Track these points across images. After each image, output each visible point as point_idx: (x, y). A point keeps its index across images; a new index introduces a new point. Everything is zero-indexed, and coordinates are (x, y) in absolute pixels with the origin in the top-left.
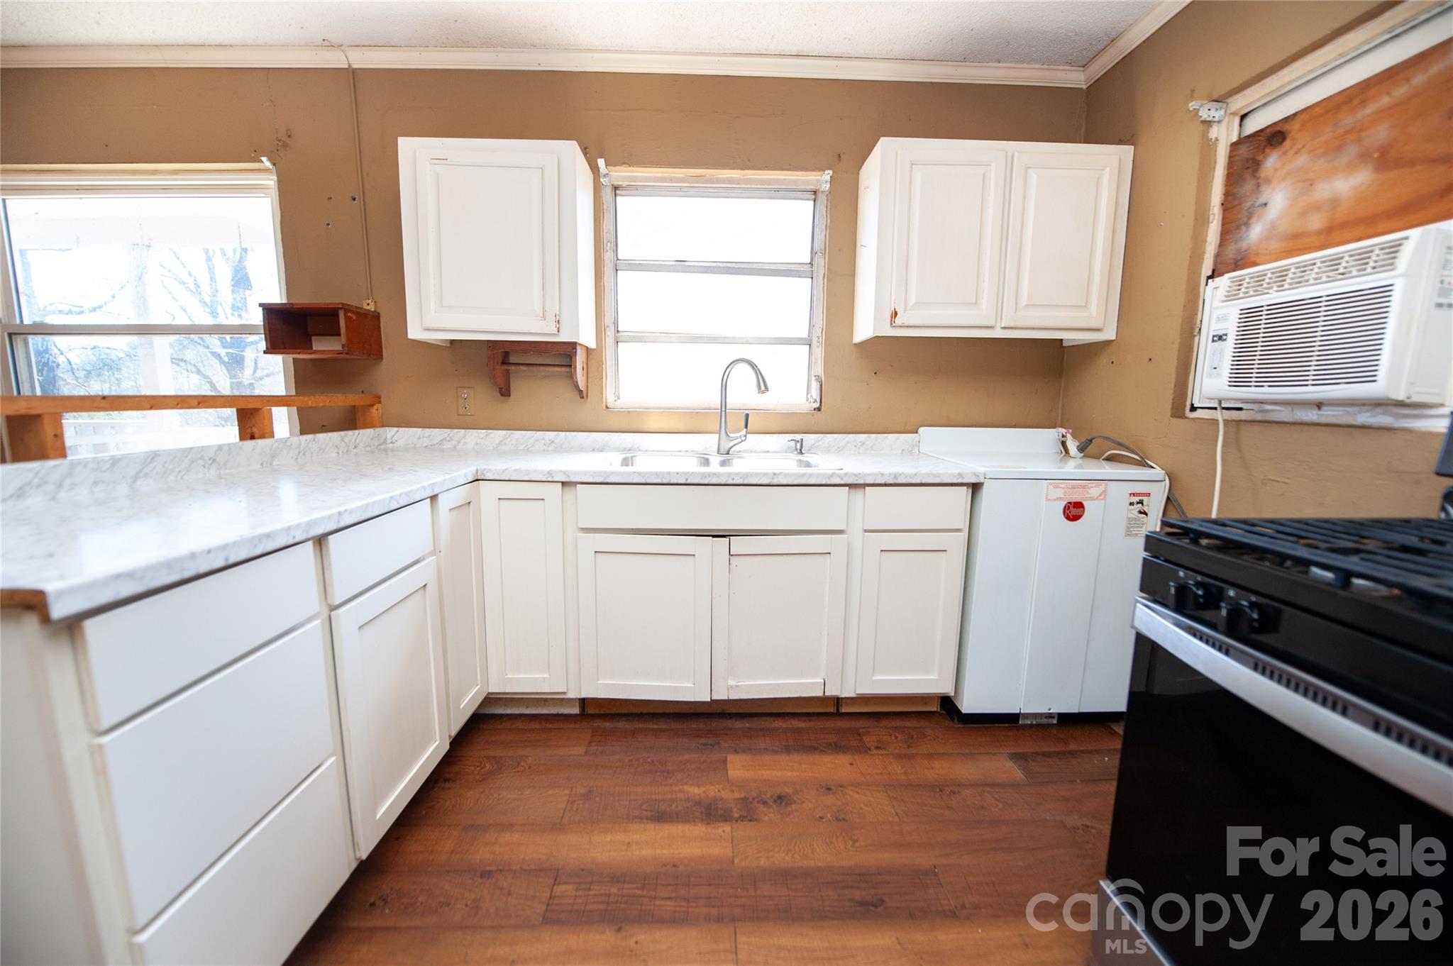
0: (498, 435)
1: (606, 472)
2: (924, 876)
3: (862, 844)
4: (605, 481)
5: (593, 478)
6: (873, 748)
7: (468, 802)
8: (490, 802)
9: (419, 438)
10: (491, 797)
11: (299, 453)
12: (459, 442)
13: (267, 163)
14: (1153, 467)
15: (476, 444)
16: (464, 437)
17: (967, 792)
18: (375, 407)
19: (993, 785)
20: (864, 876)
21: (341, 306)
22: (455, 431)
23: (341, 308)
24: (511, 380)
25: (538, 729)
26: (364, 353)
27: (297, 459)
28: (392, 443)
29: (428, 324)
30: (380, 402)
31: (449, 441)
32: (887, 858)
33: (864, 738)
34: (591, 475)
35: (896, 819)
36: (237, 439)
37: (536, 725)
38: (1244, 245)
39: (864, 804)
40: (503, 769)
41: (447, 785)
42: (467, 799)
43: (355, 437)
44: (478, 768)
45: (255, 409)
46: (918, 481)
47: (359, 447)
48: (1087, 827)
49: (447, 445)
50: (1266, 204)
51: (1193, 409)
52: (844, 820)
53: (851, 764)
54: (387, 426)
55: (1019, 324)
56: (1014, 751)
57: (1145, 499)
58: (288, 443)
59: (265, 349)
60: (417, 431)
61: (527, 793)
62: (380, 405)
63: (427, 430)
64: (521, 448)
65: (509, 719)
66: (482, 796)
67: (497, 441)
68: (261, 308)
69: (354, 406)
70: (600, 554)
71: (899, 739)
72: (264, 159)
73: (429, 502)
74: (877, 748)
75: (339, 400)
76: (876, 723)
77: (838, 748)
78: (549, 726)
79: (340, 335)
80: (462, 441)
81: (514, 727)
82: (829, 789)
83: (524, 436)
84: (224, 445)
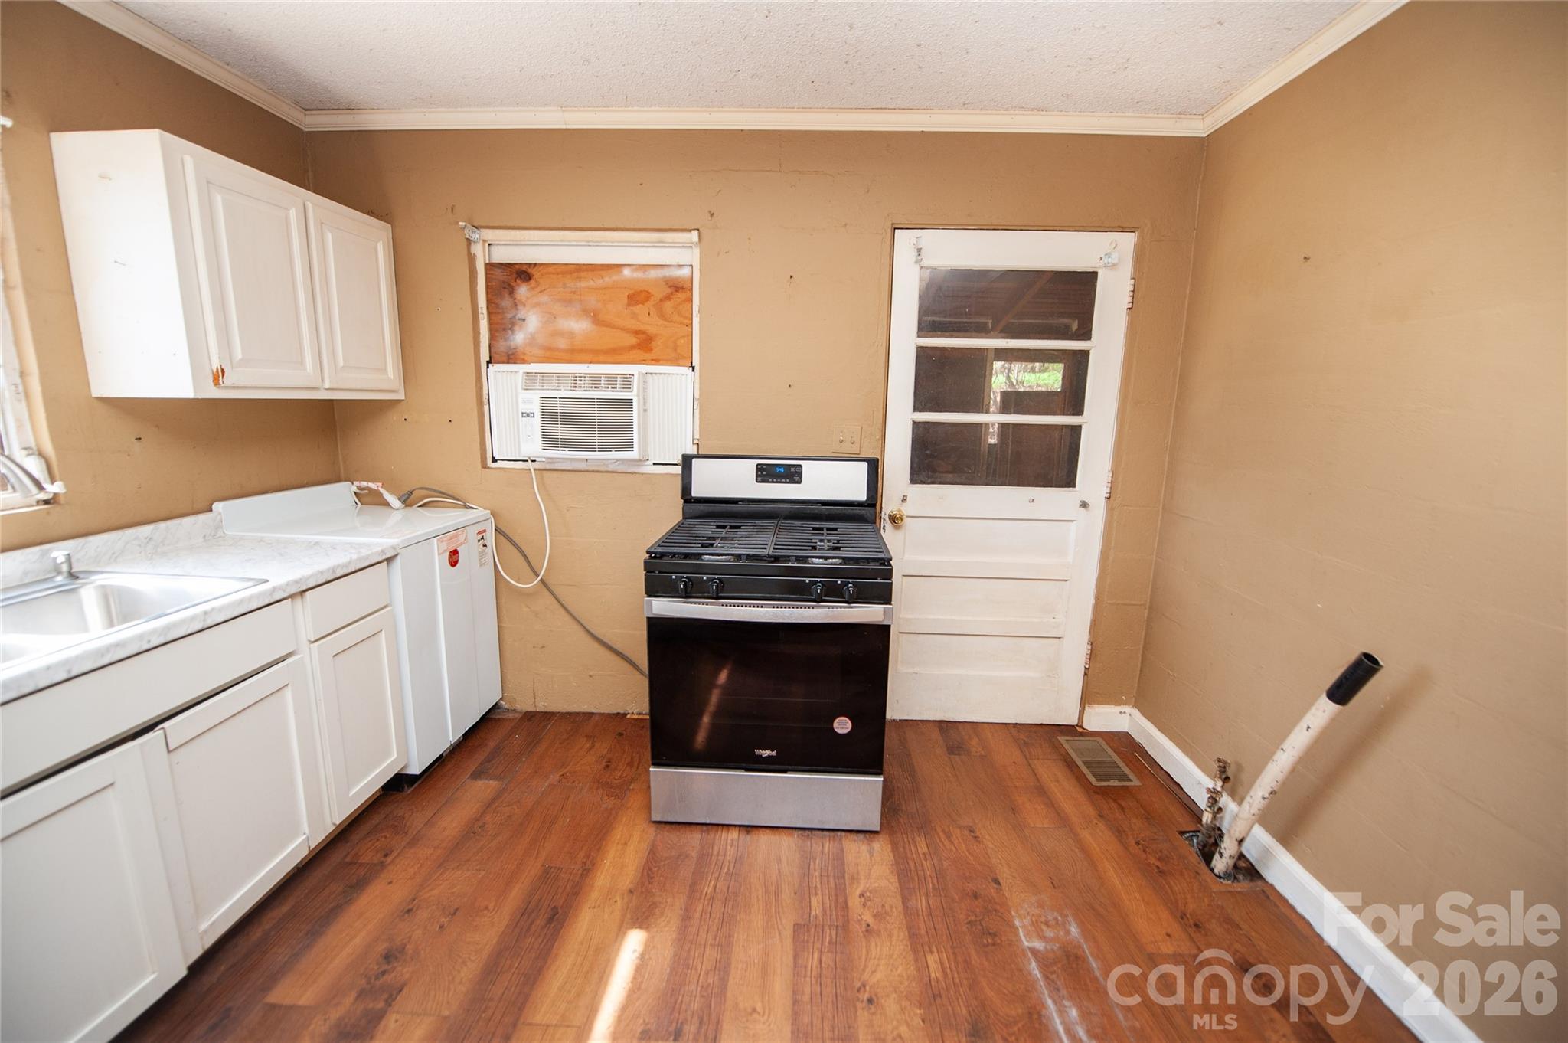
2: (547, 875)
3: (493, 904)
6: (382, 859)
14: (473, 508)
17: (488, 818)
19: (493, 800)
20: (525, 913)
32: (516, 895)
33: (361, 860)
35: (483, 873)
38: (512, 344)
39: (449, 889)
46: (353, 570)
48: (563, 775)
50: (524, 320)
51: (494, 460)
52: (457, 910)
53: (390, 883)
55: (341, 386)
56: (469, 774)
57: (484, 534)
71: (388, 836)
74: (386, 856)
76: (348, 845)
77: (358, 886)
82: (409, 911)
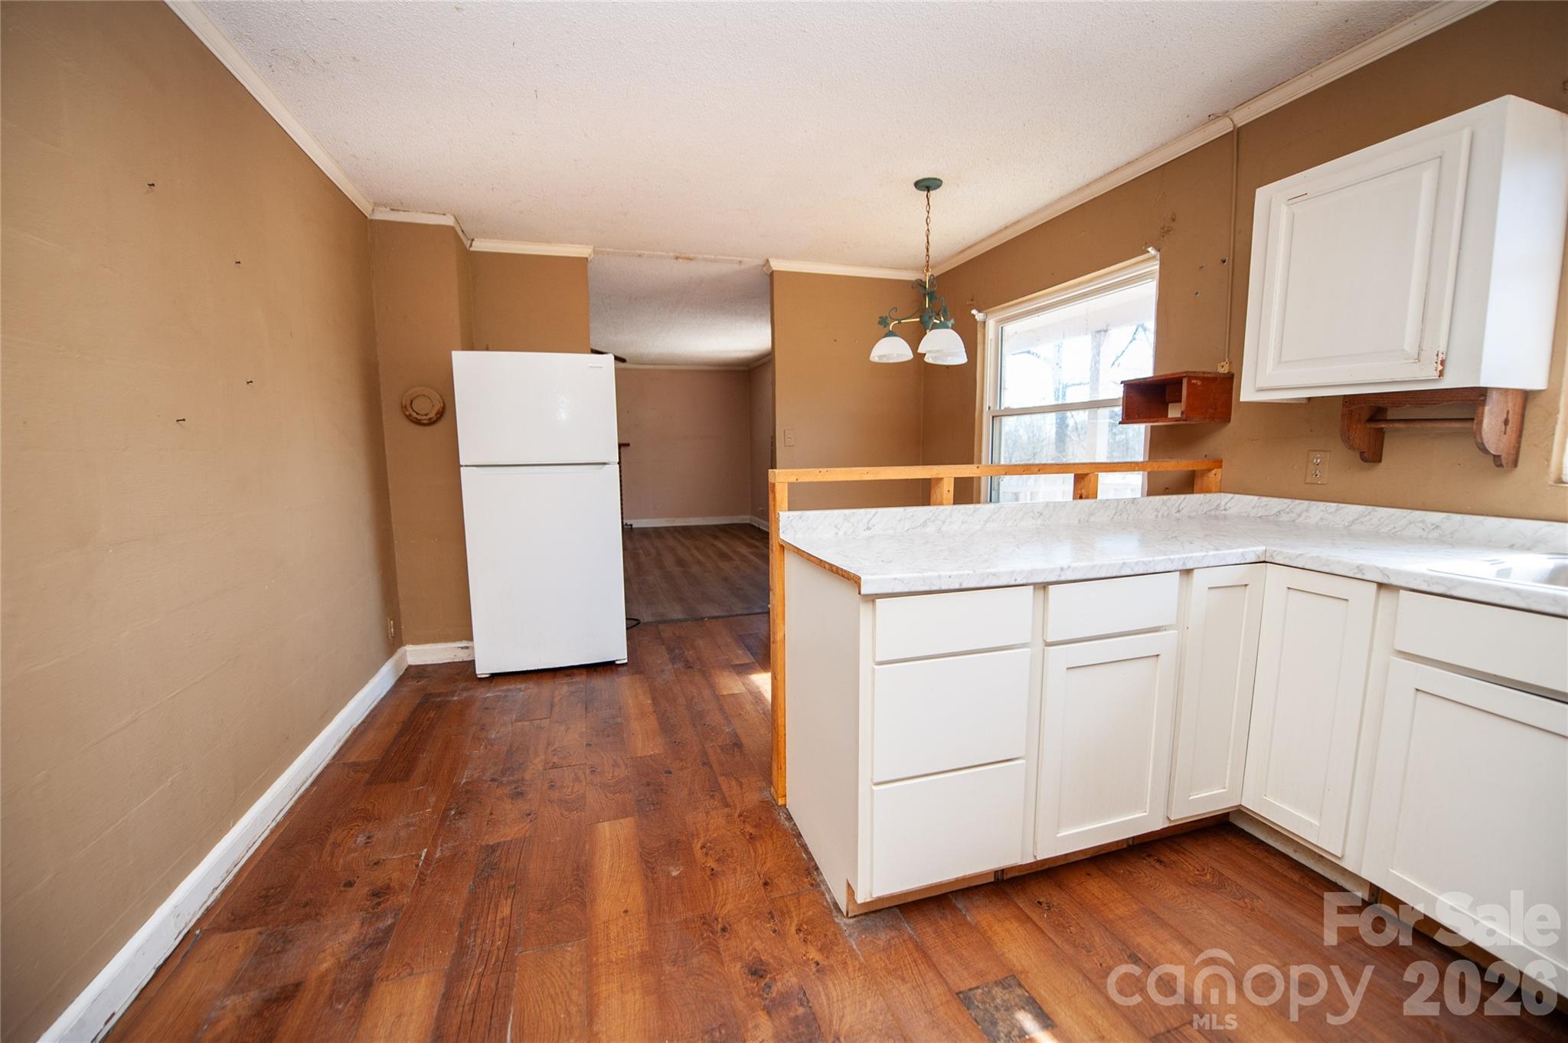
0: (1354, 510)
1: (1452, 580)
4: (1449, 593)
5: (1429, 585)
7: (1165, 892)
8: (1186, 908)
9: (1253, 508)
10: (1189, 904)
11: (1116, 513)
12: (1299, 516)
13: (1152, 251)
15: (1322, 519)
16: (1307, 510)
18: (1214, 472)
21: (1185, 375)
22: (1298, 501)
23: (1185, 377)
24: (1385, 438)
25: (1294, 882)
26: (1205, 418)
27: (1112, 518)
28: (1225, 509)
29: (1260, 384)
30: (1220, 467)
31: (1288, 513)
34: (1425, 581)
36: (1071, 499)
37: (1296, 877)
40: (1221, 890)
41: (1157, 865)
42: (1166, 889)
43: (1179, 501)
44: (1197, 873)
45: (1084, 474)
47: (1184, 511)
49: (1284, 517)
54: (1223, 492)
58: (1106, 505)
59: (1121, 420)
60: (1253, 500)
61: (1230, 929)
62: (1220, 470)
63: (1264, 499)
64: (1385, 530)
65: (1267, 851)
66: (1182, 897)
67: (1351, 519)
68: (1123, 385)
69: (1194, 471)
70: (1423, 695)
72: (1150, 249)
73: (1178, 576)
75: (1176, 466)
78: (1311, 887)
79: (1180, 401)
80: (1304, 514)
81: (1267, 861)
83: (1393, 515)
84: (1051, 502)
